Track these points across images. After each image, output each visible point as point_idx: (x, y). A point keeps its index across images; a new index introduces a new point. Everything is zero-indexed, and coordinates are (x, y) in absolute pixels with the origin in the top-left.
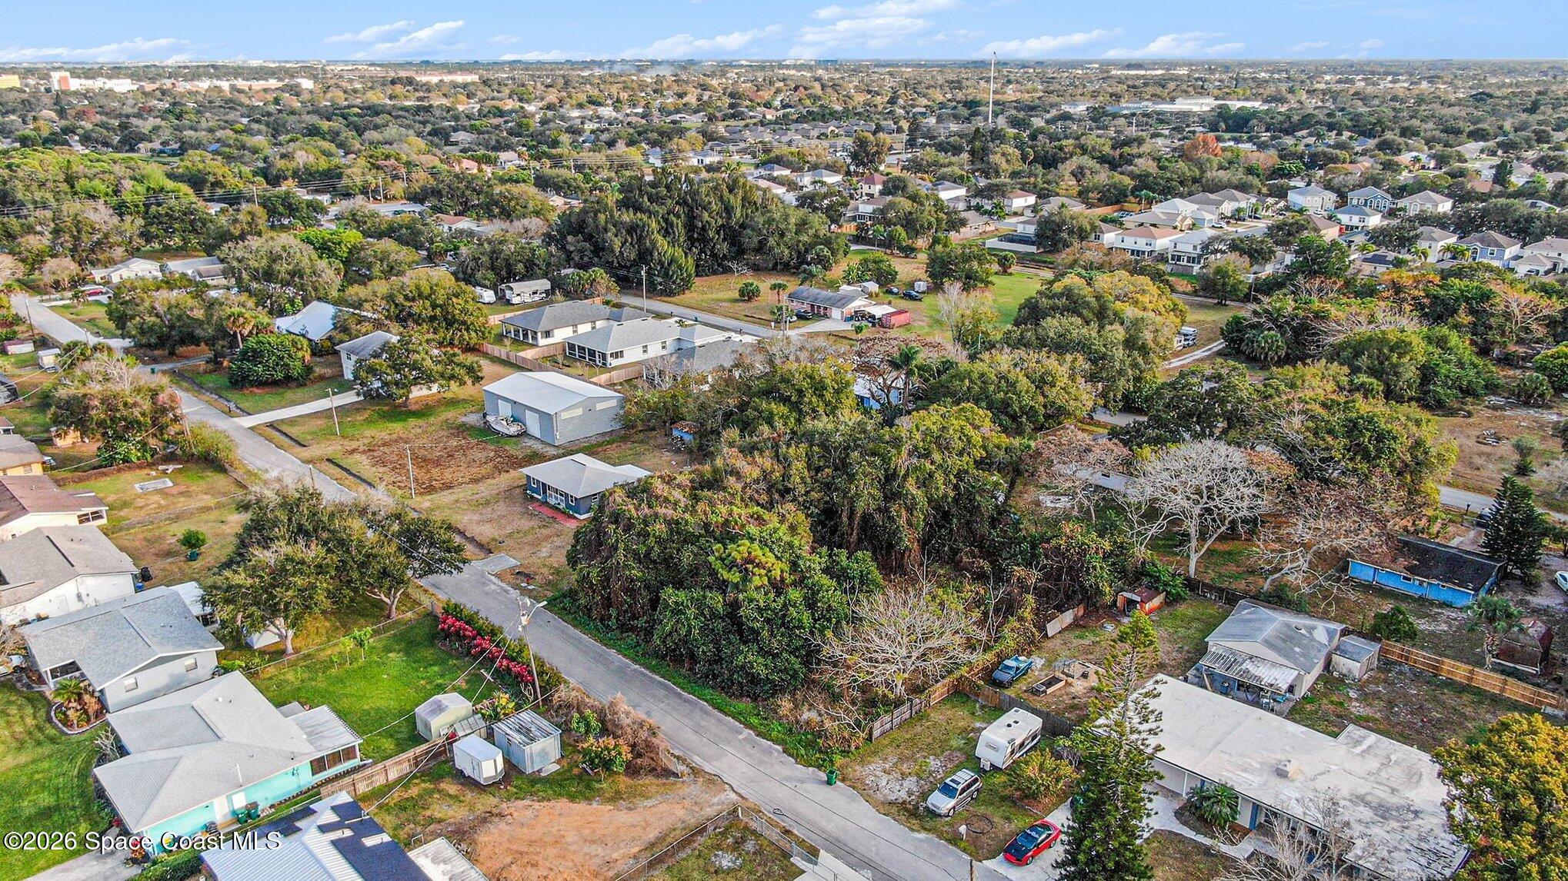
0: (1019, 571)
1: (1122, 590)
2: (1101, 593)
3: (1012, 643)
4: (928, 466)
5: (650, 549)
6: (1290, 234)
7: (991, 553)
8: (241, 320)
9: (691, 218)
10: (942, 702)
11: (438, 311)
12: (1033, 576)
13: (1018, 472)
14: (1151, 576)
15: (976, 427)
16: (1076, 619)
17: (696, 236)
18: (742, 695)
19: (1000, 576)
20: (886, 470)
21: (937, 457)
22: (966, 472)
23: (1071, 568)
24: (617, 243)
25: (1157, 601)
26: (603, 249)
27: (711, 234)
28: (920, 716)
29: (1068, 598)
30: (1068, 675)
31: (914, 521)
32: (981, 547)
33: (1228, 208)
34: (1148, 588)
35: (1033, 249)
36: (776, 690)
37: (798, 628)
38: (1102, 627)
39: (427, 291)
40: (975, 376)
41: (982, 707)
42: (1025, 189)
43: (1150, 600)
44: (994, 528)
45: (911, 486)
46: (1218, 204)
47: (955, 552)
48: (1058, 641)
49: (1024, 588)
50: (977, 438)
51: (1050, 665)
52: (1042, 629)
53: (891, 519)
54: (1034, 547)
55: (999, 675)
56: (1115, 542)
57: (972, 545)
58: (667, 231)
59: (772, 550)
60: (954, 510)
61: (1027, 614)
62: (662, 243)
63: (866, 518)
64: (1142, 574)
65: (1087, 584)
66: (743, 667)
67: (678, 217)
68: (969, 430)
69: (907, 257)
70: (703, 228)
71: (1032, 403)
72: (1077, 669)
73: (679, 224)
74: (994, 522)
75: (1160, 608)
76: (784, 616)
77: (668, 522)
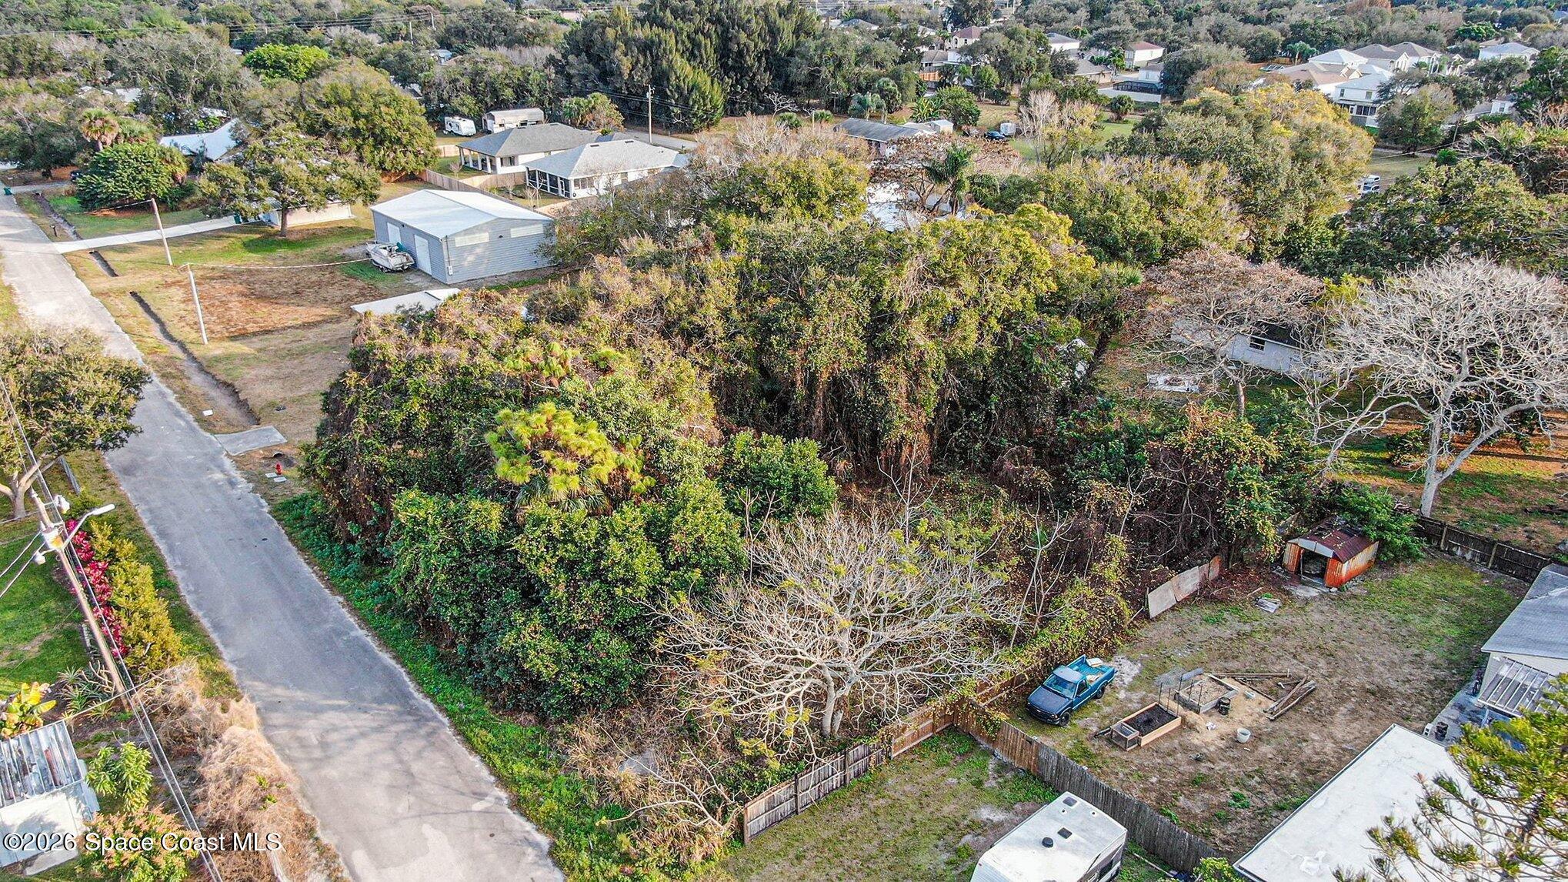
0: (1100, 490)
1: (1294, 534)
2: (1257, 538)
3: (1076, 632)
4: (951, 299)
5: (411, 419)
6: (1498, 78)
7: (1054, 456)
8: (99, 123)
9: (725, 39)
10: (920, 750)
11: (361, 123)
12: (1126, 502)
13: (1115, 323)
14: (1353, 511)
15: (1042, 241)
16: (1204, 585)
17: (730, 62)
18: (517, 709)
19: (1065, 497)
20: (875, 302)
21: (969, 285)
22: (1020, 315)
23: (1200, 489)
24: (626, 64)
25: (1361, 559)
26: (612, 74)
27: (749, 61)
28: (865, 782)
29: (1192, 544)
30: (1187, 705)
31: (920, 394)
32: (1038, 447)
33: (1405, 62)
34: (1349, 532)
35: (1156, 98)
36: (575, 707)
37: (626, 582)
38: (1256, 602)
39: (348, 95)
40: (1056, 187)
41: (1002, 768)
42: (1150, 40)
43: (1351, 556)
44: (1065, 414)
45: (917, 332)
46: (1393, 57)
47: (993, 452)
48: (1168, 627)
49: (1111, 524)
50: (1044, 259)
51: (1151, 678)
52: (1138, 602)
53: (879, 389)
54: (1132, 447)
55: (1046, 700)
56: (1287, 445)
57: (1022, 441)
58: (692, 53)
59: (603, 426)
60: (995, 381)
61: (1112, 572)
62: (681, 66)
63: (837, 385)
64: (1332, 506)
65: (1231, 521)
66: (513, 656)
67: (707, 35)
68: (1029, 243)
69: (997, 104)
70: (740, 54)
71: (1143, 228)
72: (1205, 692)
73: (708, 47)
74: (1064, 404)
75: (1365, 572)
76: (600, 555)
77: (449, 371)
